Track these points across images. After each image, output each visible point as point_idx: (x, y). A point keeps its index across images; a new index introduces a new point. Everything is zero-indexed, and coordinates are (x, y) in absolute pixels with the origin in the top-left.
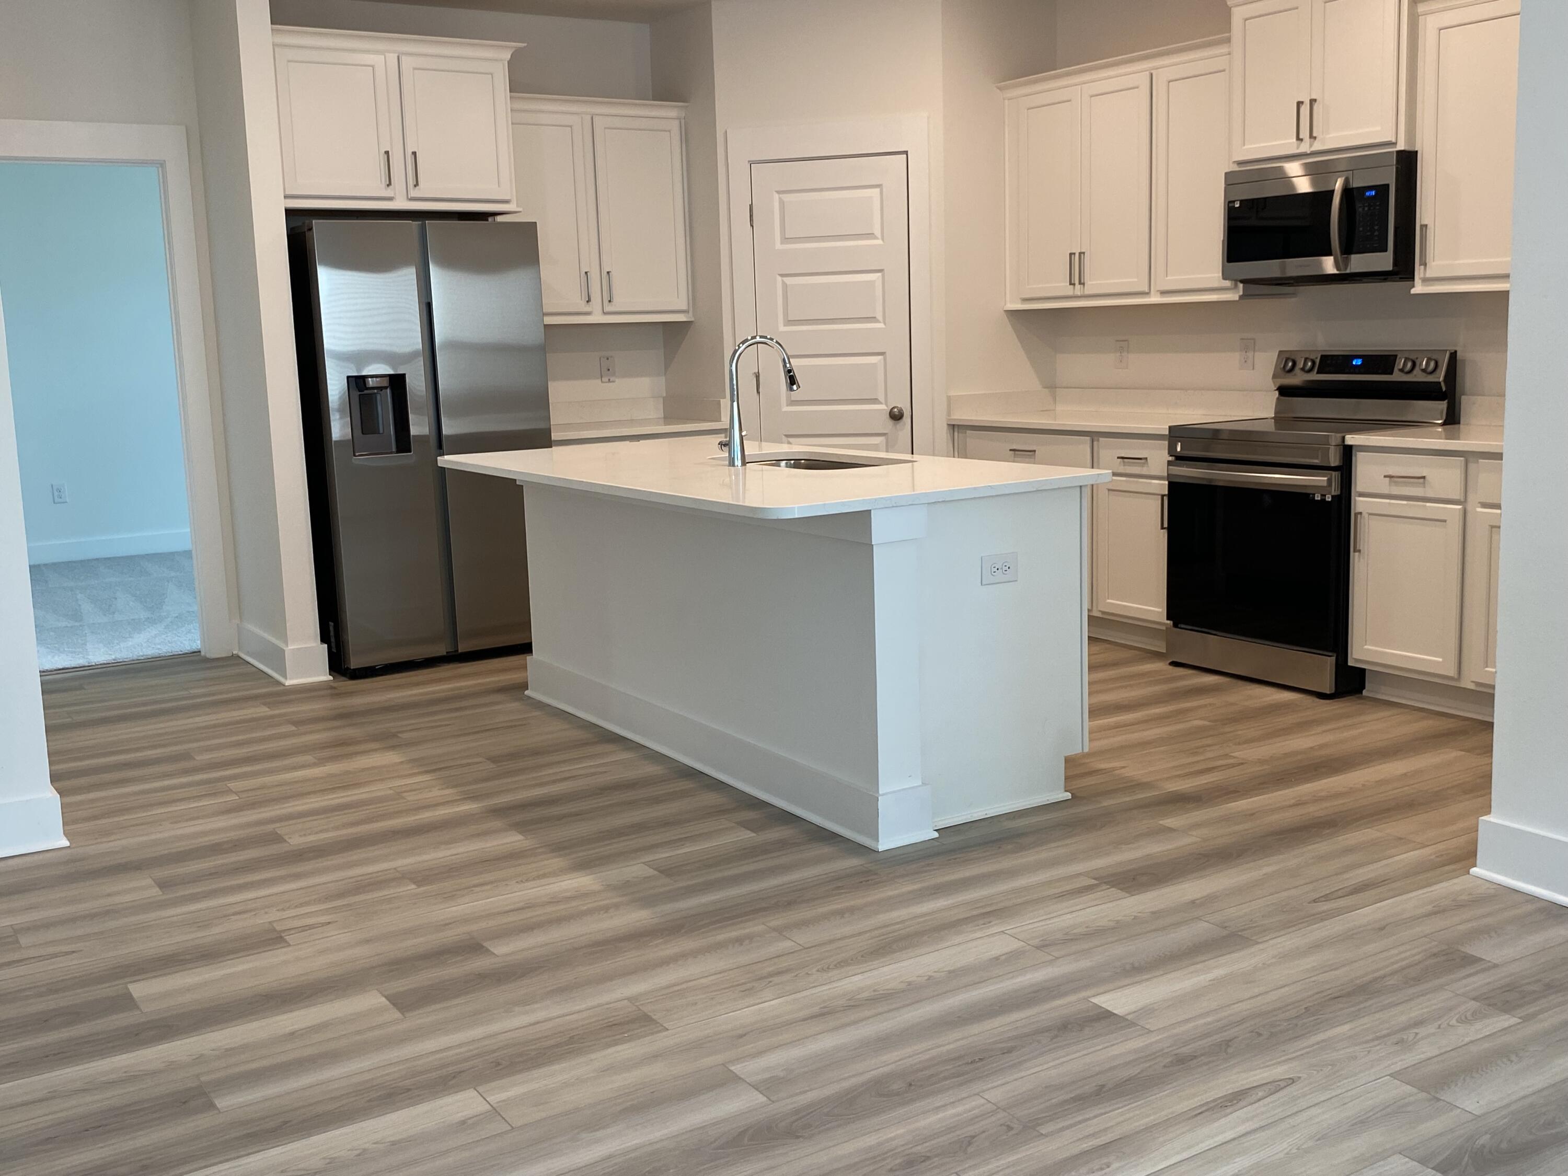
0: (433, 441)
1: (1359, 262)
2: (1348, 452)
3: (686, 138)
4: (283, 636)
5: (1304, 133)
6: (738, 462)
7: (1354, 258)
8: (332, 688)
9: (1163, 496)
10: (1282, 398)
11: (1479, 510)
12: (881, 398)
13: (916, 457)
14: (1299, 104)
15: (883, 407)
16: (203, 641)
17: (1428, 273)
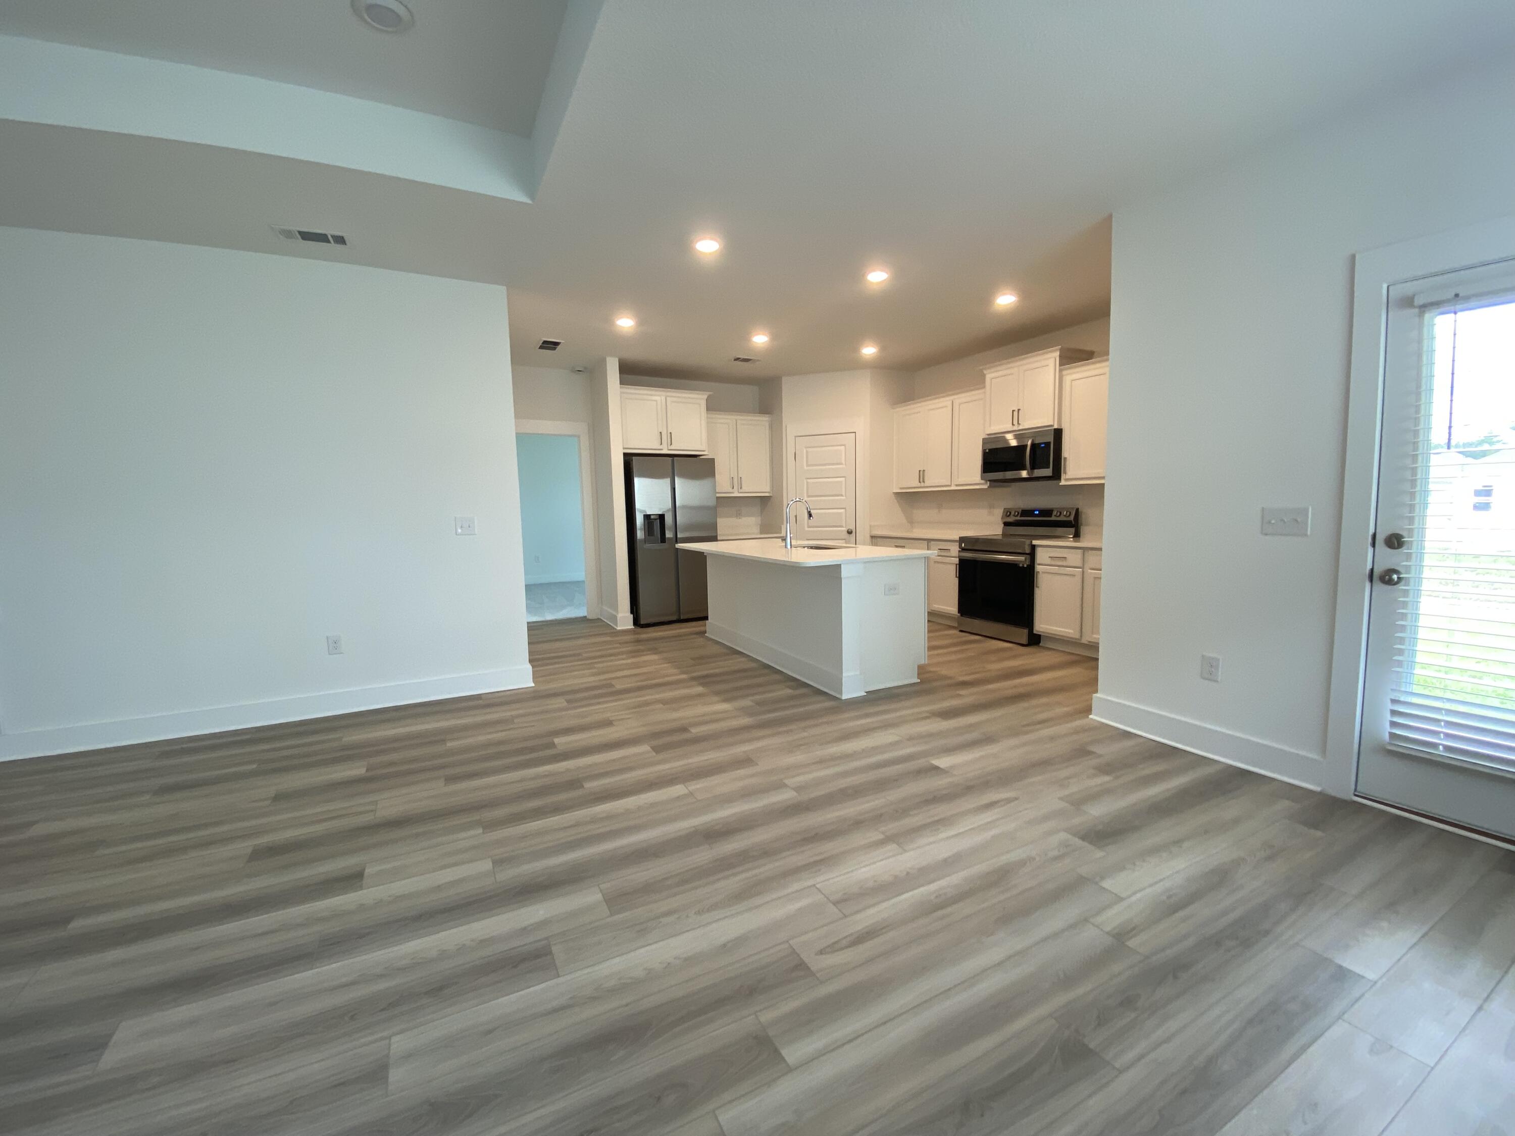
0: (674, 539)
1: (1038, 473)
2: (1033, 548)
3: (771, 427)
4: (617, 612)
5: (1015, 422)
6: (789, 547)
7: (1036, 471)
8: (634, 631)
9: (956, 564)
10: (1005, 527)
11: (1089, 571)
12: (844, 525)
13: (857, 546)
14: (1013, 411)
15: (845, 529)
16: (588, 612)
17: (1067, 477)
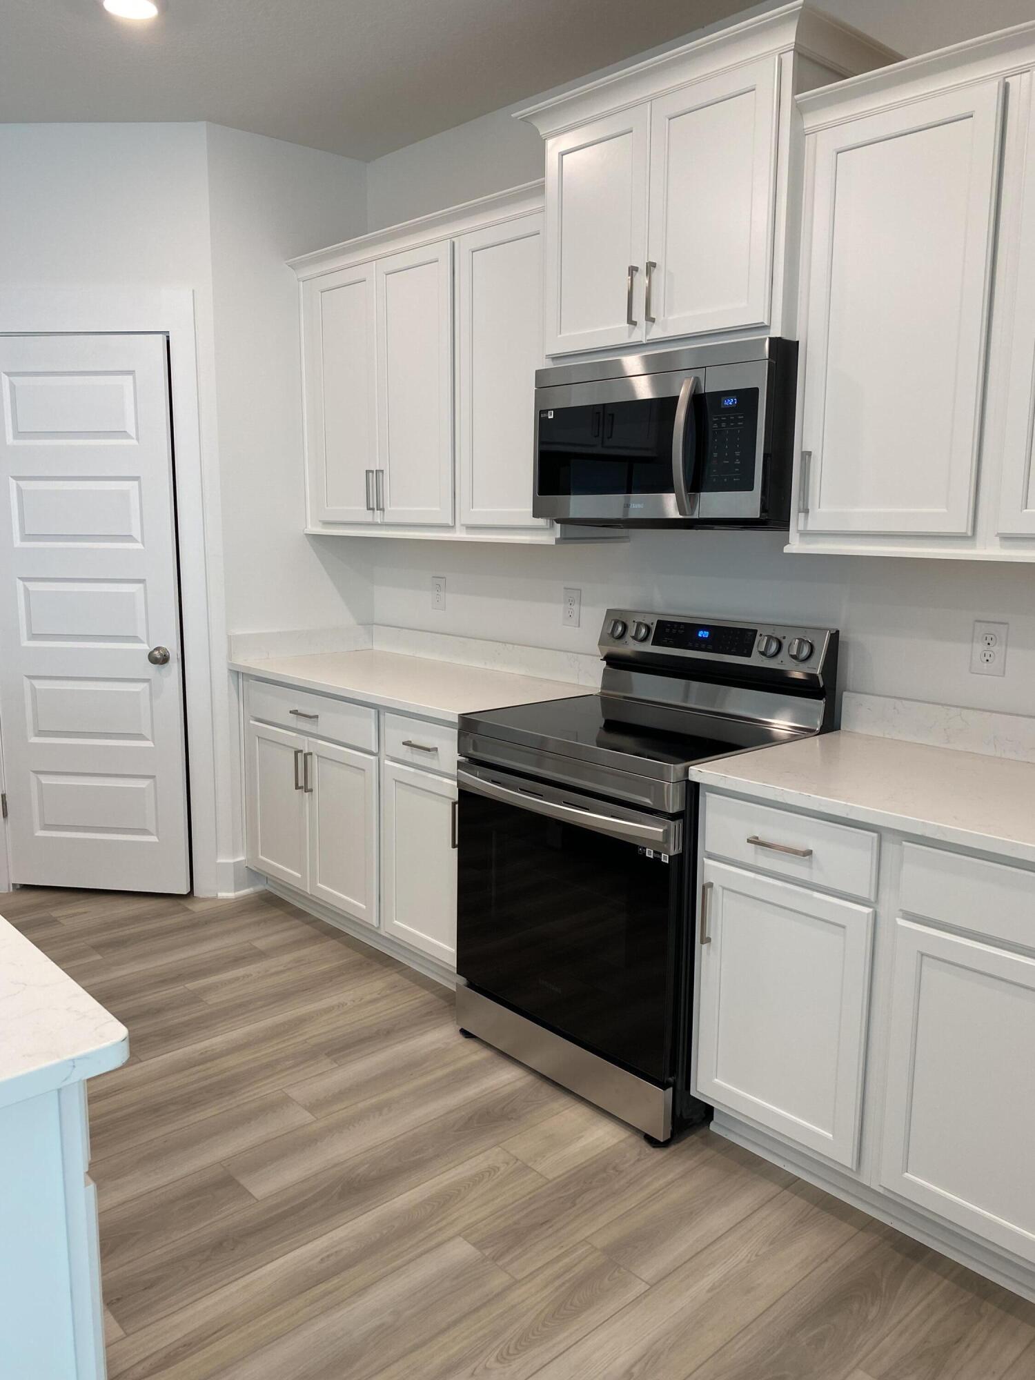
2: (693, 791)
5: (639, 314)
7: (705, 497)
9: (453, 803)
10: (611, 670)
11: (901, 922)
12: (142, 635)
14: (633, 270)
15: (145, 646)
17: (810, 527)
